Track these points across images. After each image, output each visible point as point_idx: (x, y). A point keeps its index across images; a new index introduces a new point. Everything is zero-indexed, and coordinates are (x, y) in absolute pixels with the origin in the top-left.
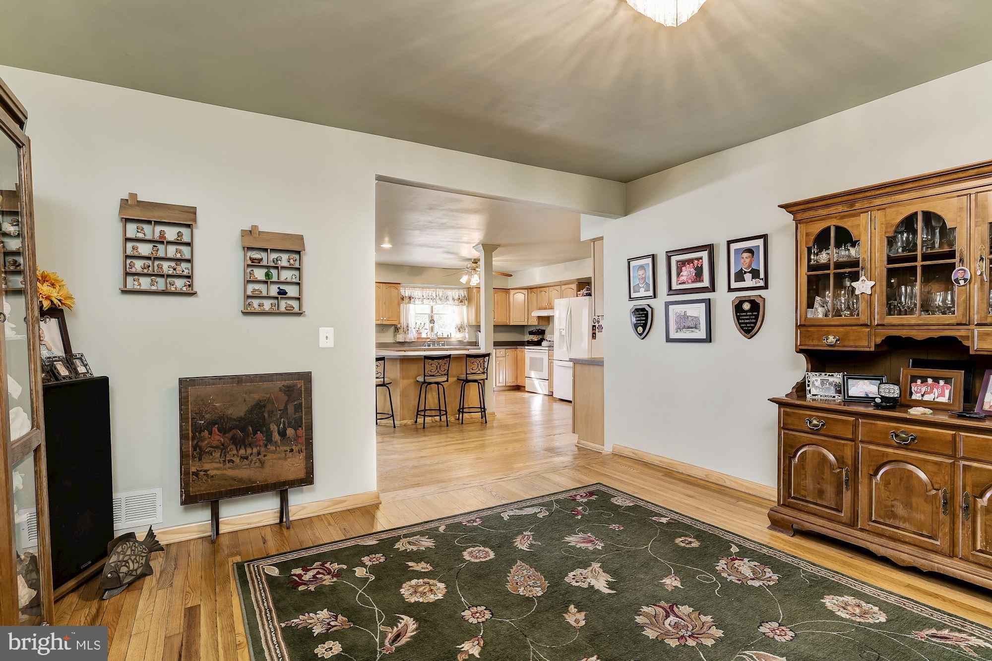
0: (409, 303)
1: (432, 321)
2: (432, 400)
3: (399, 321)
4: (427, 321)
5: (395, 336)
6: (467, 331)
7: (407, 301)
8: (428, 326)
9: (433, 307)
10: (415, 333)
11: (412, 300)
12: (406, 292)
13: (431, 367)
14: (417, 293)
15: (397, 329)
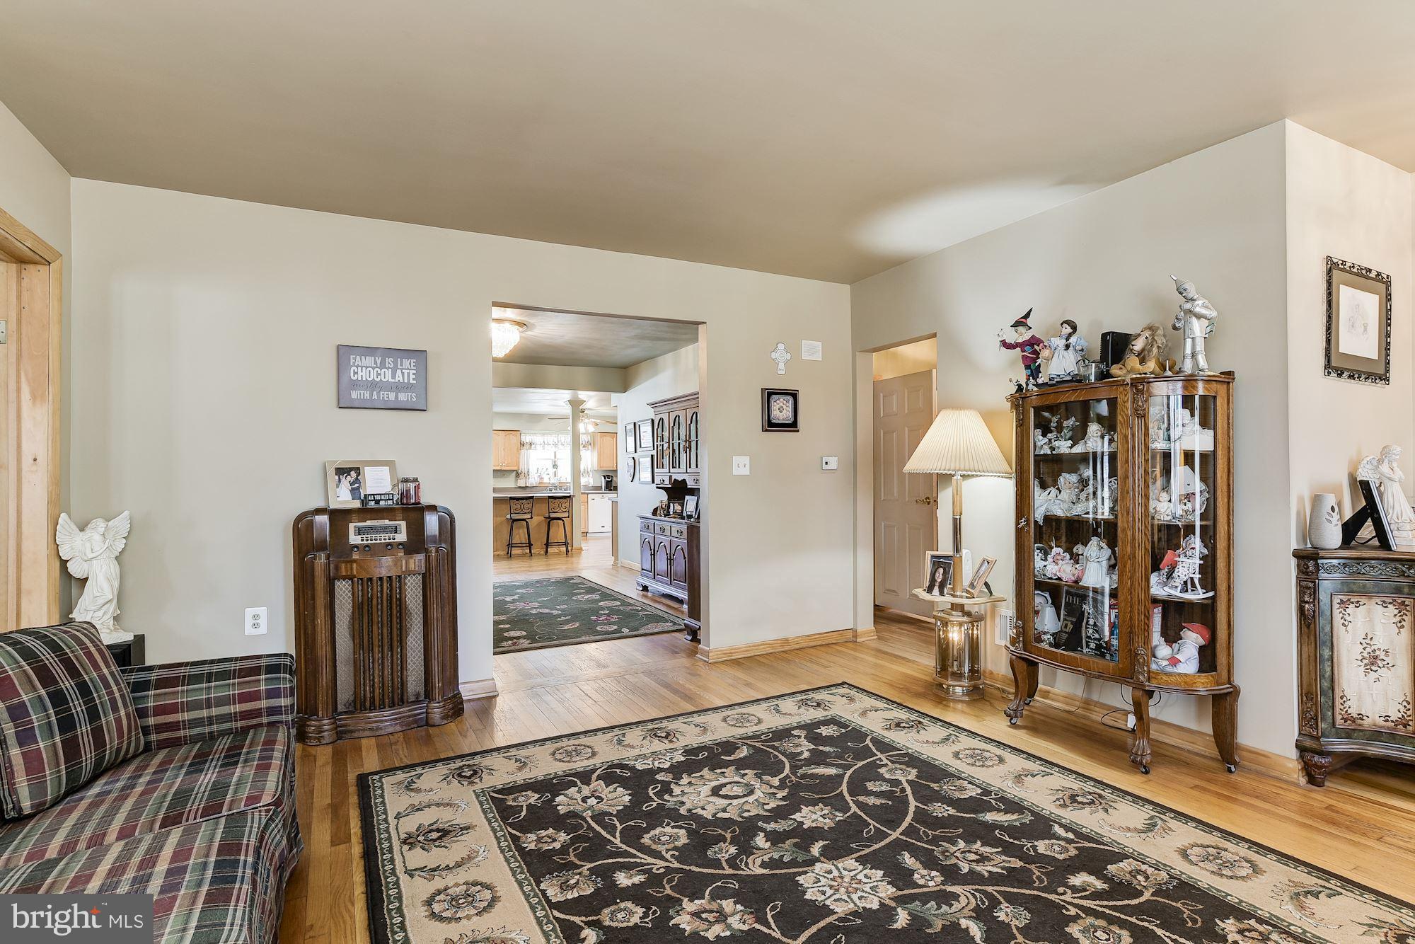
0: (530, 448)
1: (555, 466)
2: (520, 535)
3: (519, 467)
4: (549, 464)
5: (516, 481)
6: (591, 475)
7: (528, 447)
8: (552, 471)
9: (557, 453)
10: (536, 478)
11: (533, 446)
12: (526, 438)
13: (517, 505)
14: (538, 439)
15: (518, 475)
